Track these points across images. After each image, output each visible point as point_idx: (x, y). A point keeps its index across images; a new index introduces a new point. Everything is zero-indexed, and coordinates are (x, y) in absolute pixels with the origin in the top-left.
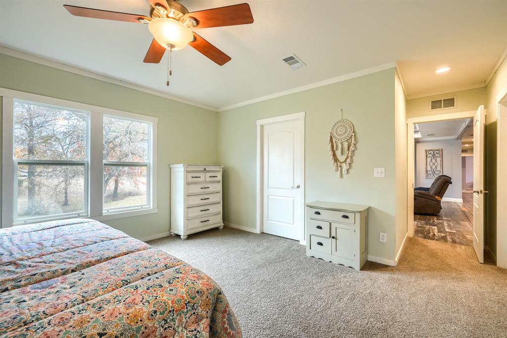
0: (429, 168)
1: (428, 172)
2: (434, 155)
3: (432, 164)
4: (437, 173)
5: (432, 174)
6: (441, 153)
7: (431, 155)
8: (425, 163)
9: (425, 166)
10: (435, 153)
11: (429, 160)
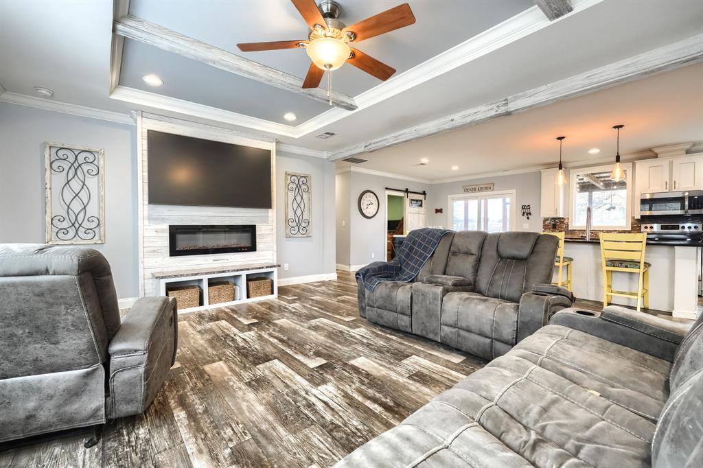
0: (291, 215)
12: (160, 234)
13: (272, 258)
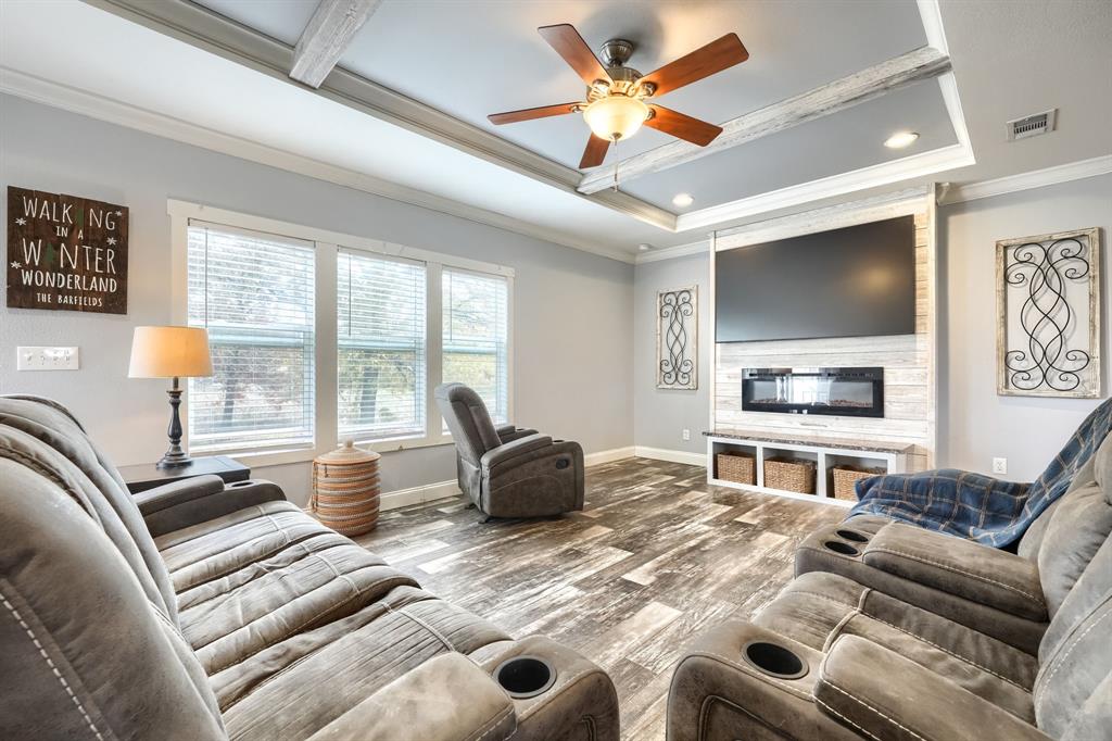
0: (1018, 341)
1: (1014, 364)
2: (1047, 270)
3: (1034, 316)
4: (1068, 366)
5: (1038, 373)
6: (1092, 255)
7: (1029, 271)
8: (998, 316)
9: (994, 331)
10: (1056, 256)
11: (1018, 295)
12: (733, 381)
13: (924, 435)
